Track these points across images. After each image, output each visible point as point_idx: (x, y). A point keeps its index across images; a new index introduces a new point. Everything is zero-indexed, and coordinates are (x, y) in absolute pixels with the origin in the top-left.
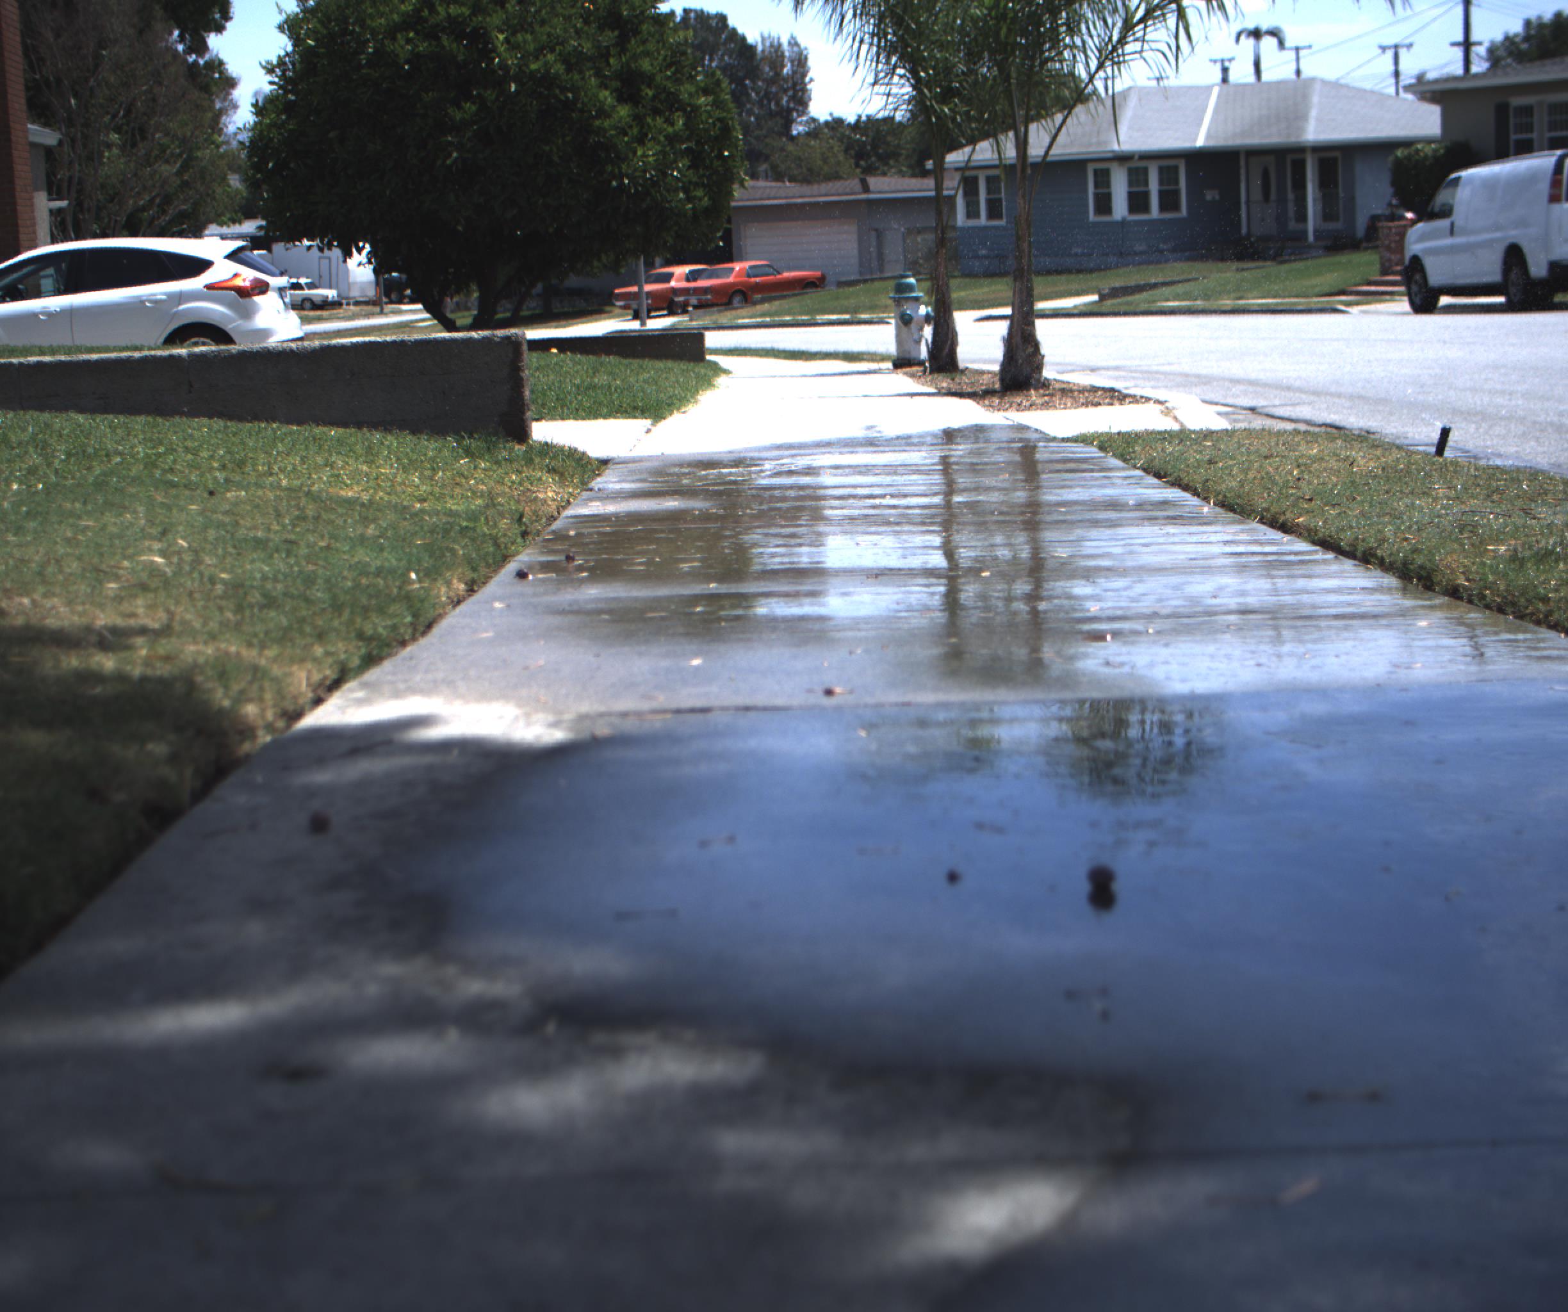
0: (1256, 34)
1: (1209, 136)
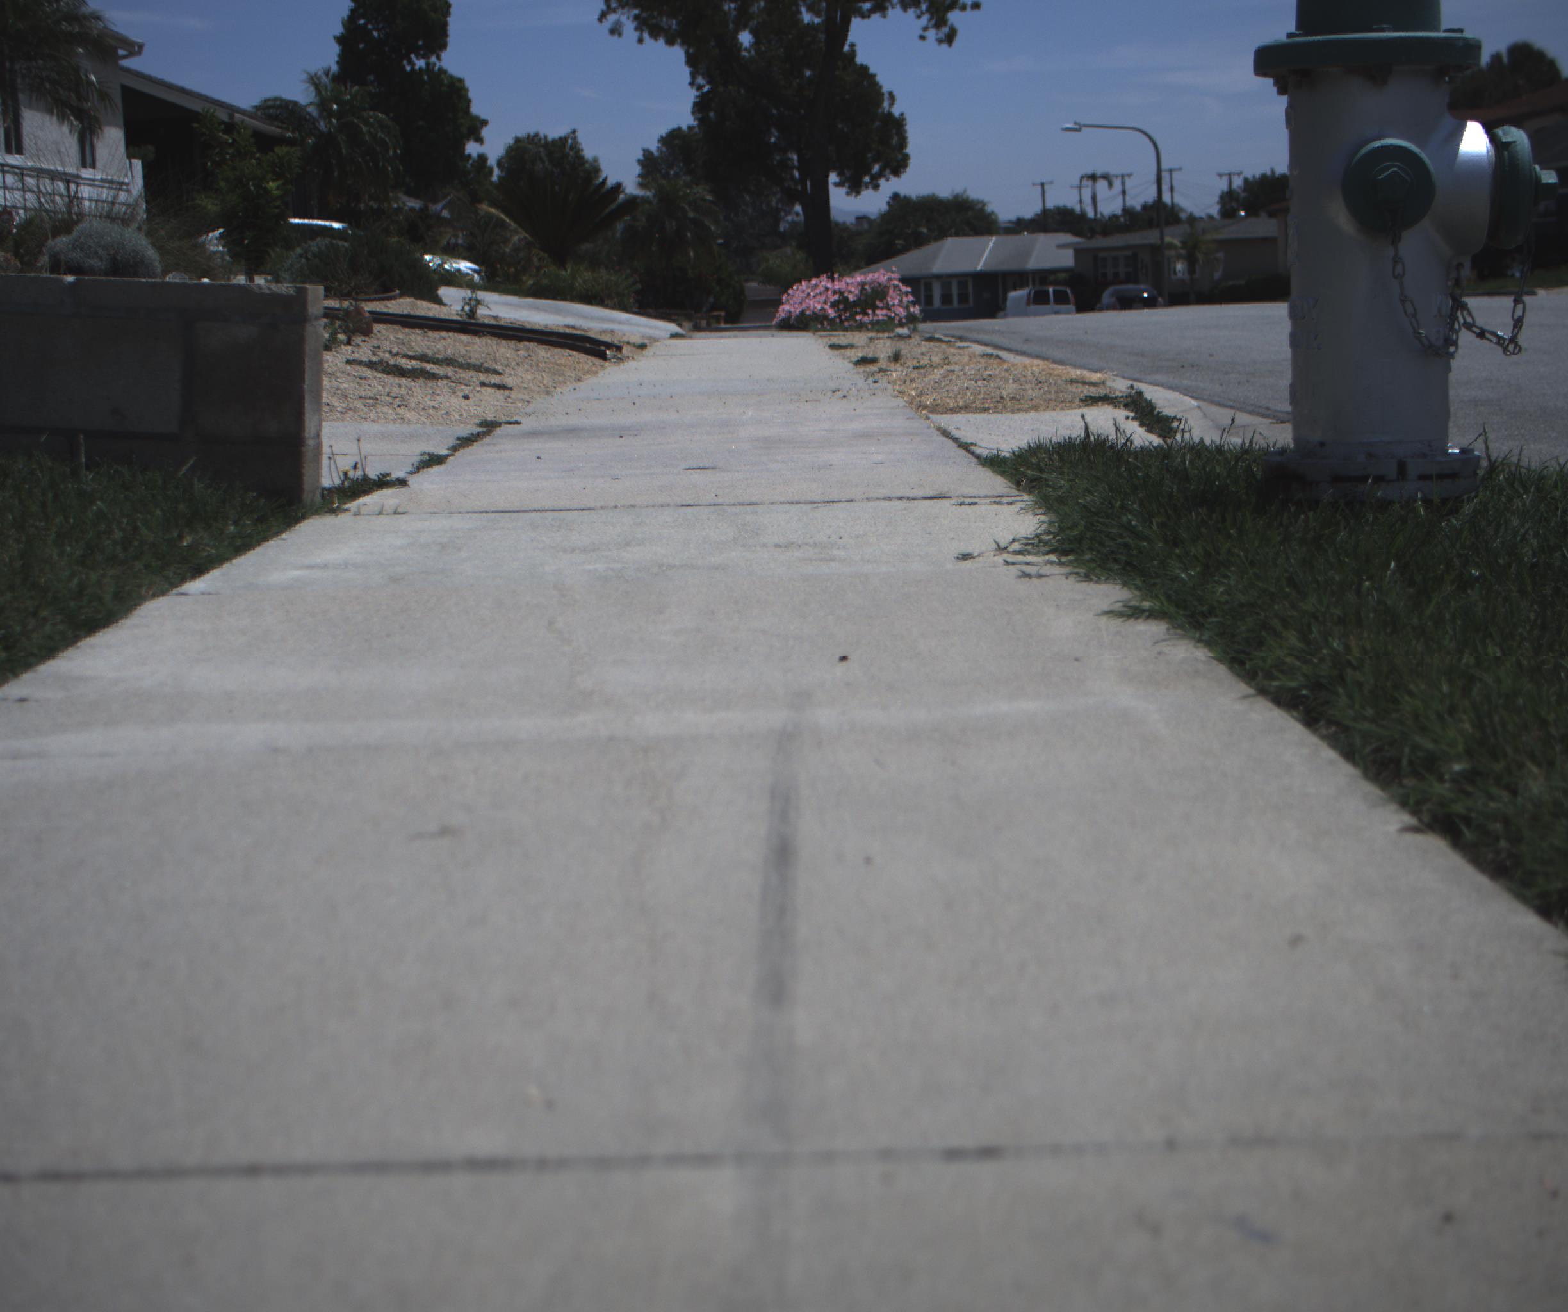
0: (1093, 177)
1: (985, 264)
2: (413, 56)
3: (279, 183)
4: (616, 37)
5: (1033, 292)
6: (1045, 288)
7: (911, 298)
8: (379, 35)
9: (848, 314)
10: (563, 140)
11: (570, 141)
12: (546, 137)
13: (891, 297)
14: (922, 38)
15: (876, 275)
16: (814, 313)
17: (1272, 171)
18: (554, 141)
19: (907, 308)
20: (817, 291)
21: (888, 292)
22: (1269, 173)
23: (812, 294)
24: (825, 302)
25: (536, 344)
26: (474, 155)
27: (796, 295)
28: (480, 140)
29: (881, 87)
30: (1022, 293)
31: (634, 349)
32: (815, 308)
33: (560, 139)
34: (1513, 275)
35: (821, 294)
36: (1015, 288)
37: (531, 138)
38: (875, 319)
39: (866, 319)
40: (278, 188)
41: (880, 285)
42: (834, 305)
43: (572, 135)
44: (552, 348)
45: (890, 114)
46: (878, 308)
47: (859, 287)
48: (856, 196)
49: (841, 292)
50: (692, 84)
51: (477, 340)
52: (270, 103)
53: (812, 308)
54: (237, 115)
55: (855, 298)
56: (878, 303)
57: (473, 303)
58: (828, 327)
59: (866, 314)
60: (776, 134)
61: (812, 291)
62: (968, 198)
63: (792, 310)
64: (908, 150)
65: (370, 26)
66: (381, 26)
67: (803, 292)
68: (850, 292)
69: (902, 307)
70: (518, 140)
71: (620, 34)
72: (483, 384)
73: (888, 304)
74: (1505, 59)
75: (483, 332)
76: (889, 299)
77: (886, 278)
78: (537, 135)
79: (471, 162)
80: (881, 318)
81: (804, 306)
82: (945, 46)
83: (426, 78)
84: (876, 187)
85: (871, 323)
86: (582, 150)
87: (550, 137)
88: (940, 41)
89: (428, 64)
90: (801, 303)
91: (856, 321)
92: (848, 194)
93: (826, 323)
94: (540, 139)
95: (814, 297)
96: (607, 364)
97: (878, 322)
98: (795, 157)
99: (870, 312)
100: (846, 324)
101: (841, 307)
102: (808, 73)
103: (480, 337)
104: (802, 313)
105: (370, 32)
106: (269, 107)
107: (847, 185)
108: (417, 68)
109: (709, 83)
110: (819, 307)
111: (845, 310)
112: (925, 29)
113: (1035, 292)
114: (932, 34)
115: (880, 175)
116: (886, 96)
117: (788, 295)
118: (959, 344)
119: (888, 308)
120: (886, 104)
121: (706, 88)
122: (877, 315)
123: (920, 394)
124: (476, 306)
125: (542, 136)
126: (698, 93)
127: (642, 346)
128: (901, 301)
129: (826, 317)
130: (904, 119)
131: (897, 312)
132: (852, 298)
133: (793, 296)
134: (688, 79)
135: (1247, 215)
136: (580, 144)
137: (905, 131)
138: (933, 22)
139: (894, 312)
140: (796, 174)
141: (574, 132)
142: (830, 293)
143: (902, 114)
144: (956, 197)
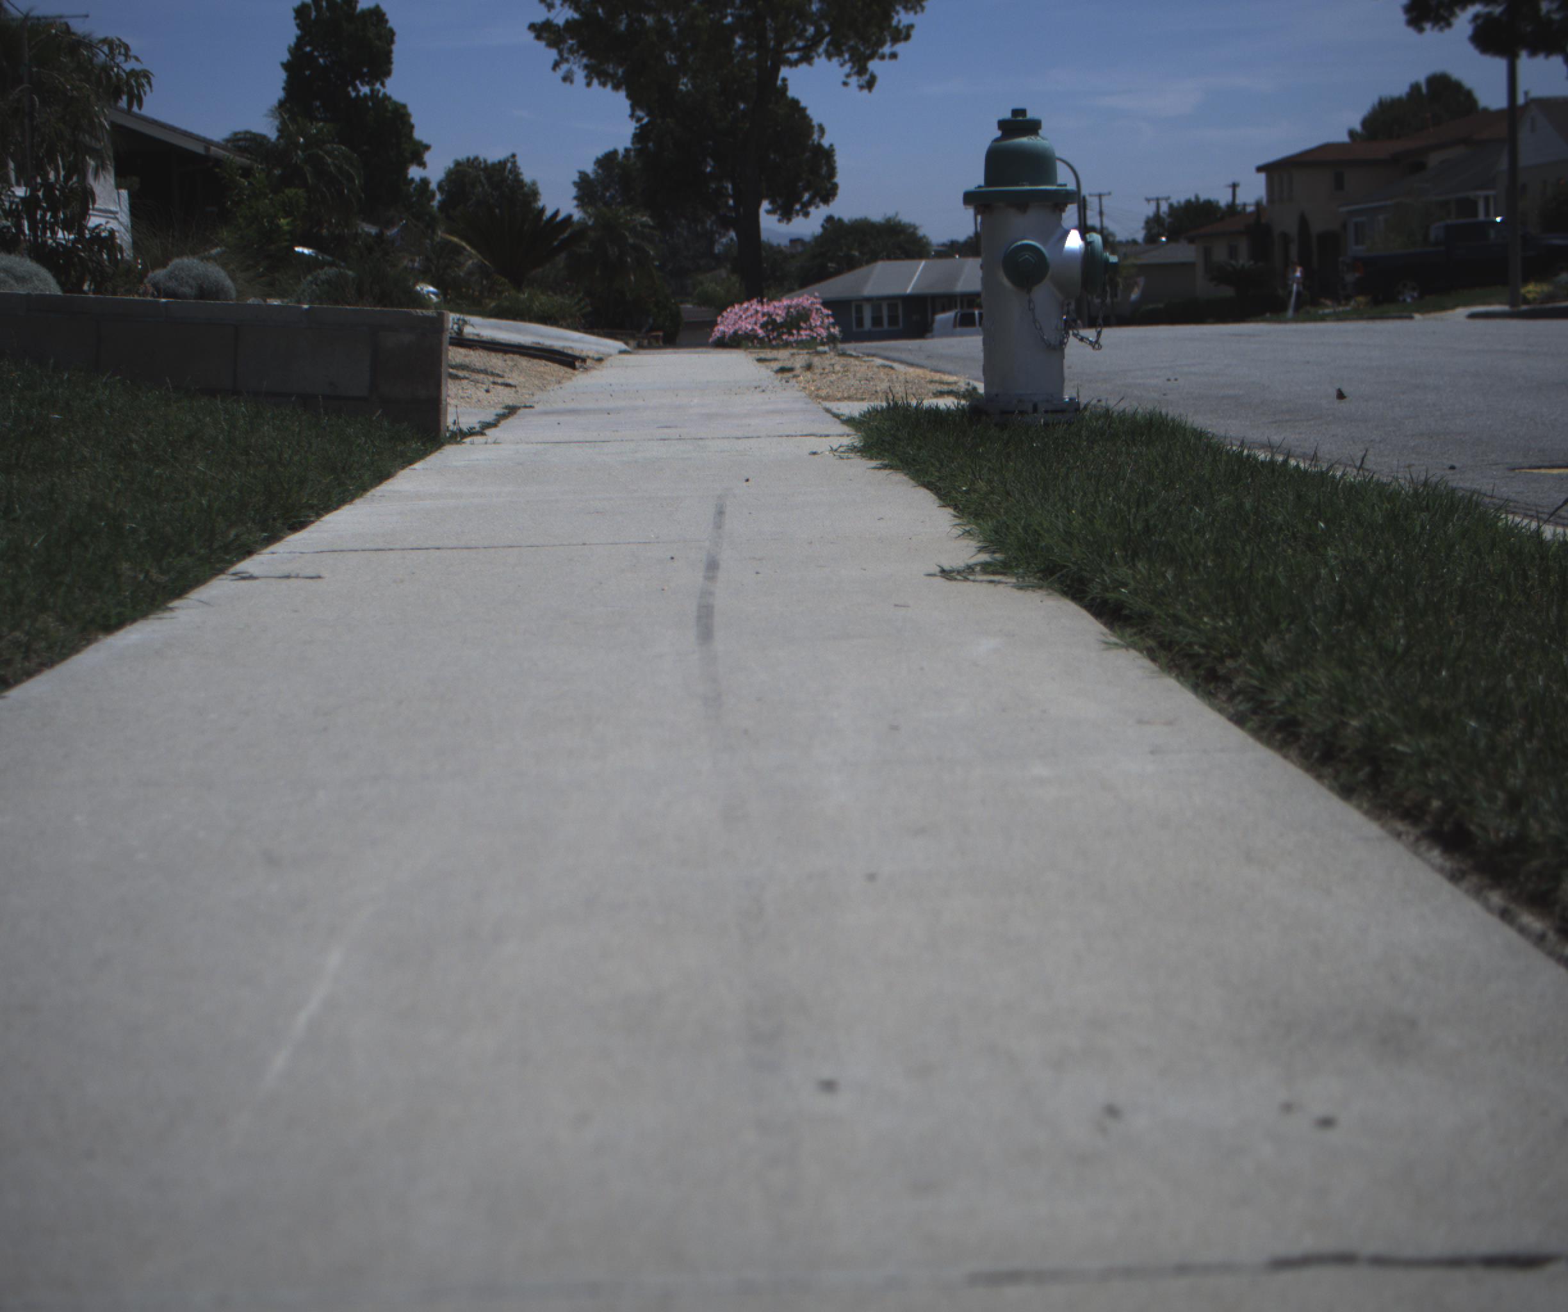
1: (913, 288)
2: (358, 82)
3: (288, 220)
4: (568, 84)
5: (959, 315)
6: (970, 311)
7: (831, 320)
8: (325, 62)
9: (775, 334)
10: (502, 164)
11: (509, 165)
12: (485, 161)
13: (814, 319)
14: (845, 84)
15: (801, 300)
16: (746, 333)
17: (1197, 197)
18: (493, 165)
19: (828, 328)
20: (749, 313)
21: (811, 314)
22: (1193, 199)
23: (744, 316)
24: (756, 324)
25: (518, 356)
26: (417, 179)
27: (730, 317)
28: (422, 164)
29: (811, 120)
30: (950, 315)
31: (594, 362)
32: (746, 328)
33: (500, 162)
34: (1404, 300)
35: (752, 316)
36: (944, 310)
37: (471, 161)
38: (799, 338)
39: (791, 339)
40: (288, 224)
41: (804, 308)
42: (763, 326)
43: (511, 160)
44: (532, 360)
45: (820, 146)
46: (802, 328)
47: (786, 311)
48: (788, 223)
49: (769, 315)
50: (632, 116)
51: (472, 352)
52: (239, 136)
53: (744, 329)
54: (213, 148)
55: (782, 320)
56: (803, 325)
57: (461, 322)
58: (758, 345)
59: (791, 334)
60: (712, 163)
61: (744, 313)
62: (899, 222)
63: (726, 330)
64: (837, 180)
65: (316, 54)
66: (326, 53)
67: (736, 314)
68: (777, 315)
69: (824, 328)
70: (458, 164)
71: (572, 82)
72: (494, 383)
73: (810, 325)
74: (1424, 89)
75: (475, 346)
76: (812, 321)
77: (809, 302)
78: (476, 158)
79: (414, 185)
80: (804, 338)
81: (737, 327)
82: (865, 91)
83: (370, 104)
84: (806, 214)
85: (797, 342)
86: (521, 174)
87: (490, 161)
88: (861, 87)
89: (372, 91)
90: (734, 324)
91: (782, 340)
92: (780, 221)
93: (756, 341)
94: (480, 163)
95: (746, 318)
96: (576, 372)
97: (802, 341)
98: (730, 186)
99: (795, 332)
100: (774, 343)
101: (770, 327)
102: (742, 106)
103: (473, 350)
104: (735, 333)
105: (316, 58)
106: (239, 140)
107: (779, 212)
108: (361, 94)
109: (648, 115)
110: (750, 327)
111: (773, 330)
112: (848, 76)
113: (962, 315)
114: (854, 80)
115: (810, 203)
116: (816, 129)
117: (723, 317)
118: (866, 359)
119: (811, 329)
120: (816, 136)
121: (645, 120)
122: (801, 335)
123: (818, 389)
124: (463, 325)
125: (481, 159)
126: (638, 125)
127: (600, 360)
128: (822, 322)
129: (756, 336)
130: (833, 150)
131: (819, 333)
132: (779, 320)
133: (727, 318)
134: (628, 111)
135: (1168, 239)
136: (519, 168)
137: (835, 162)
138: (855, 69)
139: (817, 333)
140: (731, 202)
141: (514, 156)
142: (760, 315)
143: (831, 145)
144: (888, 220)
